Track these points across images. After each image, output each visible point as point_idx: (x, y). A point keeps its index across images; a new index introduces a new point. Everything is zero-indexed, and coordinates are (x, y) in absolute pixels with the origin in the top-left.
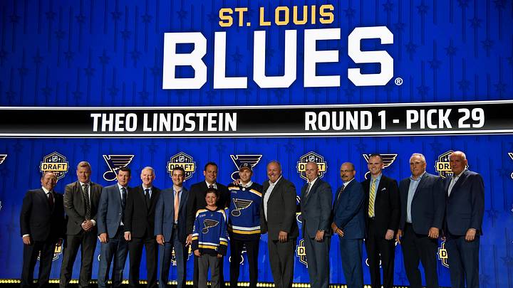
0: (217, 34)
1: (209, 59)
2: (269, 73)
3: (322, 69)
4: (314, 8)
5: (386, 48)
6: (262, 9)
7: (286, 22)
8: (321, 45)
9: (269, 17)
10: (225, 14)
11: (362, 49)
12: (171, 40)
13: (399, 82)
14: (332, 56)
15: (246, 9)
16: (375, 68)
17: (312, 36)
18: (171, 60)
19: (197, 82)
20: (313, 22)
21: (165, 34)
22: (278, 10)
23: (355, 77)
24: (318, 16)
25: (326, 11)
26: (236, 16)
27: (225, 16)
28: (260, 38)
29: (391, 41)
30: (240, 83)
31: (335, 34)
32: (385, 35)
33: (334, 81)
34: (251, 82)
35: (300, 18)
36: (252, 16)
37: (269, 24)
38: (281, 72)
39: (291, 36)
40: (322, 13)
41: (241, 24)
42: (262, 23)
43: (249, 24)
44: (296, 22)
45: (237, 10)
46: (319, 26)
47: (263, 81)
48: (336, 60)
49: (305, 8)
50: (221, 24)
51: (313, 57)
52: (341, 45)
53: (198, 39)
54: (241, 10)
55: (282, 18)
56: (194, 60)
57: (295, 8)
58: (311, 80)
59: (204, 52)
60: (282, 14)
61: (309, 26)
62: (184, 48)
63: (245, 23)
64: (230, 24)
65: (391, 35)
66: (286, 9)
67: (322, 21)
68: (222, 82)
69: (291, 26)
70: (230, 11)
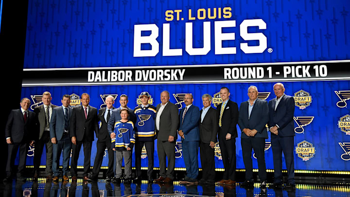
0: (164, 25)
1: (160, 39)
2: (195, 46)
3: (225, 44)
4: (220, 9)
5: (262, 31)
6: (190, 11)
7: (204, 18)
8: (225, 30)
9: (194, 14)
10: (169, 14)
11: (249, 32)
12: (138, 29)
13: (270, 50)
14: (231, 36)
15: (181, 11)
16: (256, 43)
17: (219, 25)
18: (138, 40)
19: (153, 52)
20: (220, 17)
21: (135, 26)
22: (199, 11)
23: (245, 48)
24: (222, 14)
25: (227, 11)
26: (175, 14)
27: (169, 15)
28: (189, 27)
29: (265, 28)
30: (178, 52)
31: (232, 24)
32: (261, 24)
33: (232, 51)
34: (184, 52)
35: (212, 15)
36: (184, 15)
37: (194, 18)
38: (202, 46)
39: (207, 26)
40: (224, 12)
41: (178, 19)
42: (190, 18)
43: (182, 19)
44: (210, 17)
45: (175, 11)
46: (223, 19)
47: (191, 51)
48: (234, 39)
49: (215, 9)
50: (167, 19)
51: (220, 37)
52: (236, 30)
53: (154, 28)
54: (178, 12)
55: (202, 15)
56: (152, 40)
57: (209, 10)
58: (219, 50)
59: (157, 35)
60: (202, 13)
61: (217, 19)
62: (146, 33)
63: (180, 19)
64: (172, 19)
65: (265, 24)
66: (204, 10)
67: (225, 16)
68: (167, 52)
69: (207, 20)
70: (172, 12)
